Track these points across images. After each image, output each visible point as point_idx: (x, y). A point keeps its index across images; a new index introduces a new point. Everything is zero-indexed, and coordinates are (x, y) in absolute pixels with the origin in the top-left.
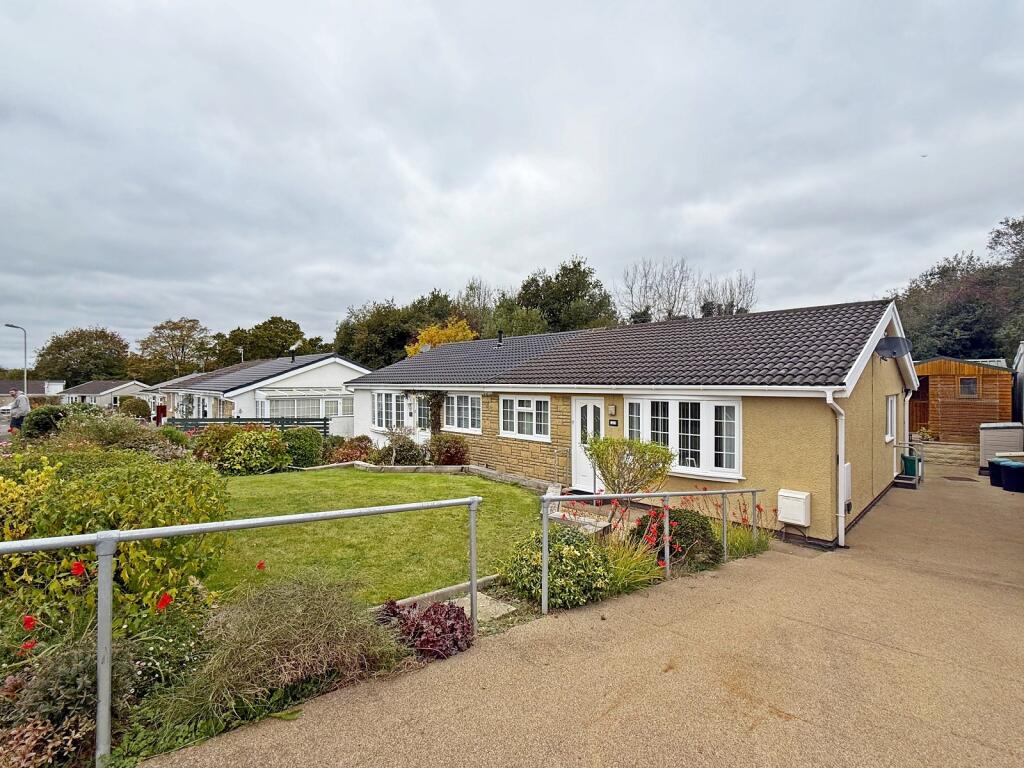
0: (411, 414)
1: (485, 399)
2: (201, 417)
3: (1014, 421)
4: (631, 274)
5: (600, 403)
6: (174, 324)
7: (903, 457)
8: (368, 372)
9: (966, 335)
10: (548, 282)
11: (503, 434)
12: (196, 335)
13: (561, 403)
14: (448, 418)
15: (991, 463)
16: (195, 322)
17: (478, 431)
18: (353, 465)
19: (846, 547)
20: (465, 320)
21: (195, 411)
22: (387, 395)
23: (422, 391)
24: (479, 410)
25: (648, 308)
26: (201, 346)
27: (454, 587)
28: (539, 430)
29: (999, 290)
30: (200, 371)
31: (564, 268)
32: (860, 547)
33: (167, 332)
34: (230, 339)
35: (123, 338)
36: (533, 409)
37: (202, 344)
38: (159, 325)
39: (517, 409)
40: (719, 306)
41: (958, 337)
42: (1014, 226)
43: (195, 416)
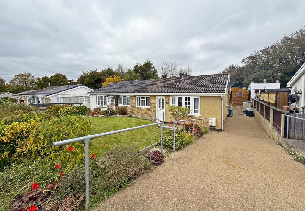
0: (109, 102)
1: (132, 97)
2: (38, 103)
3: (249, 101)
4: (162, 65)
5: (164, 98)
6: (22, 74)
7: (229, 110)
8: (93, 90)
9: (237, 82)
10: (141, 66)
11: (137, 106)
12: (30, 78)
13: (153, 98)
14: (120, 103)
15: (246, 110)
16: (30, 74)
17: (129, 106)
18: (98, 116)
19: (223, 130)
20: (119, 76)
21: (35, 102)
22: (101, 96)
23: (112, 95)
24: (130, 100)
25: (166, 74)
26: (32, 82)
27: (149, 147)
28: (147, 105)
29: (244, 72)
30: (34, 89)
31: (145, 63)
32: (227, 130)
33: (20, 77)
34: (42, 80)
35: (3, 79)
36: (145, 100)
37: (33, 81)
38: (17, 75)
39: (141, 99)
40: (184, 74)
41: (236, 82)
42: (246, 58)
43: (35, 103)
